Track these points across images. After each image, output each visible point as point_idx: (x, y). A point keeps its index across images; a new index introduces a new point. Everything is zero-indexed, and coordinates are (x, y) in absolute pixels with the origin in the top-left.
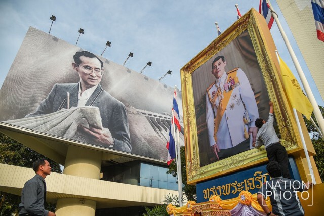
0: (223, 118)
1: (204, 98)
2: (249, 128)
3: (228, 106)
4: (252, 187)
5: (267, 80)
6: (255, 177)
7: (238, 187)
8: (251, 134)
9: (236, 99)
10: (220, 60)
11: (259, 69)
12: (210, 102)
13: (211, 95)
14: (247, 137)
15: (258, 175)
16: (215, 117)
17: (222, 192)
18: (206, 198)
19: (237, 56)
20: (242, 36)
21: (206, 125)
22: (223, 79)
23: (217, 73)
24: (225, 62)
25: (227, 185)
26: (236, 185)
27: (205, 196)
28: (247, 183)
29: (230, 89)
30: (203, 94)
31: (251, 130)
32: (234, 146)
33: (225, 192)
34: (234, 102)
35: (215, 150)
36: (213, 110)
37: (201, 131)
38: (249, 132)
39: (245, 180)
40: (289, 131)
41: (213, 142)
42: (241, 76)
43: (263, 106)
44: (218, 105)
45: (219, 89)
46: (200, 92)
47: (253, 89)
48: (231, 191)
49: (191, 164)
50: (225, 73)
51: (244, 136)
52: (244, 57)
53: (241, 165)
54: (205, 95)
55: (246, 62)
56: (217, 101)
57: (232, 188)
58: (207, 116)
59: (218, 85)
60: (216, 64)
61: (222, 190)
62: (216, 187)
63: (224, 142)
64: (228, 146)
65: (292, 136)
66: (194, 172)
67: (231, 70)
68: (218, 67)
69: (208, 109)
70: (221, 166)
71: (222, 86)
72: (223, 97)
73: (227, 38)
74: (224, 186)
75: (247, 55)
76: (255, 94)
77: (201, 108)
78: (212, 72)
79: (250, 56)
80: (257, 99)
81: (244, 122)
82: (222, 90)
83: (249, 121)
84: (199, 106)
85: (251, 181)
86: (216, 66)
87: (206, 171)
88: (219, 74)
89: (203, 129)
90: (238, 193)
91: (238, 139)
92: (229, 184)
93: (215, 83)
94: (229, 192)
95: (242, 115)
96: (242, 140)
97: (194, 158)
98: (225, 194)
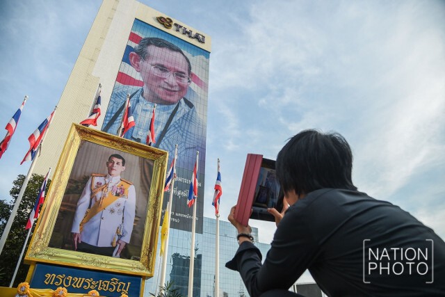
0: (98, 215)
1: (85, 179)
2: (119, 240)
3: (108, 208)
4: (105, 288)
5: (150, 214)
6: (111, 281)
7: (91, 284)
8: (119, 245)
9: (119, 208)
10: (120, 161)
11: (148, 200)
12: (91, 190)
13: (95, 184)
14: (114, 245)
15: (115, 281)
16: (89, 207)
17: (71, 284)
18: (47, 283)
19: (136, 174)
20: (149, 161)
21: (75, 208)
22: (115, 180)
23: (112, 169)
24: (124, 167)
25: (80, 279)
26: (90, 282)
27: (47, 281)
28: (102, 284)
29: (118, 195)
30: (86, 175)
31: (120, 242)
32: (99, 245)
33: (75, 285)
34: (116, 209)
35: (76, 239)
36: (91, 199)
37: (65, 209)
38: (117, 242)
39: (101, 281)
40: (149, 260)
41: (76, 229)
42: (132, 193)
43: (137, 229)
44: (98, 199)
45: (106, 185)
46: (84, 170)
47: (136, 211)
48: (83, 286)
49: (40, 238)
50: (119, 177)
51: (112, 244)
52: (142, 180)
53: (103, 268)
54: (88, 178)
55: (141, 186)
56: (99, 194)
57: (85, 283)
58: (82, 200)
59: (107, 180)
60: (116, 160)
61: (72, 281)
62: (67, 276)
63: (89, 237)
64: (92, 242)
65: (150, 264)
66: (39, 249)
67: (126, 180)
68: (115, 165)
69: (85, 194)
70: (79, 258)
71: (110, 185)
72: (107, 195)
73: (138, 150)
74: (77, 279)
75: (145, 181)
76: (136, 216)
77: (78, 187)
78: (107, 164)
79: (146, 184)
80: (135, 221)
81: (117, 232)
82: (110, 189)
83: (121, 234)
84: (76, 182)
85: (106, 284)
86: (114, 163)
87: (58, 255)
88: (113, 172)
89: (69, 210)
90: (90, 289)
91: (104, 242)
92: (83, 279)
93: (105, 176)
94: (80, 286)
95: (118, 225)
96: (109, 245)
97: (46, 233)
98: (74, 287)
